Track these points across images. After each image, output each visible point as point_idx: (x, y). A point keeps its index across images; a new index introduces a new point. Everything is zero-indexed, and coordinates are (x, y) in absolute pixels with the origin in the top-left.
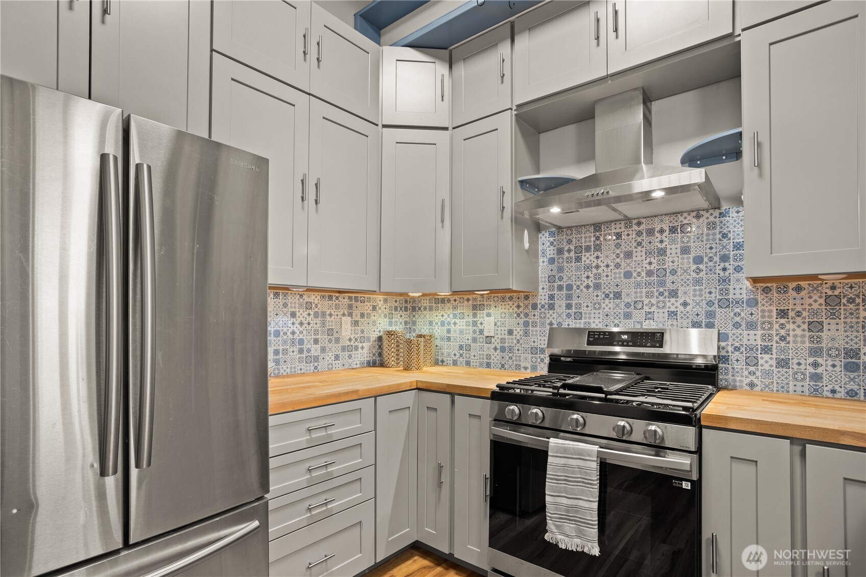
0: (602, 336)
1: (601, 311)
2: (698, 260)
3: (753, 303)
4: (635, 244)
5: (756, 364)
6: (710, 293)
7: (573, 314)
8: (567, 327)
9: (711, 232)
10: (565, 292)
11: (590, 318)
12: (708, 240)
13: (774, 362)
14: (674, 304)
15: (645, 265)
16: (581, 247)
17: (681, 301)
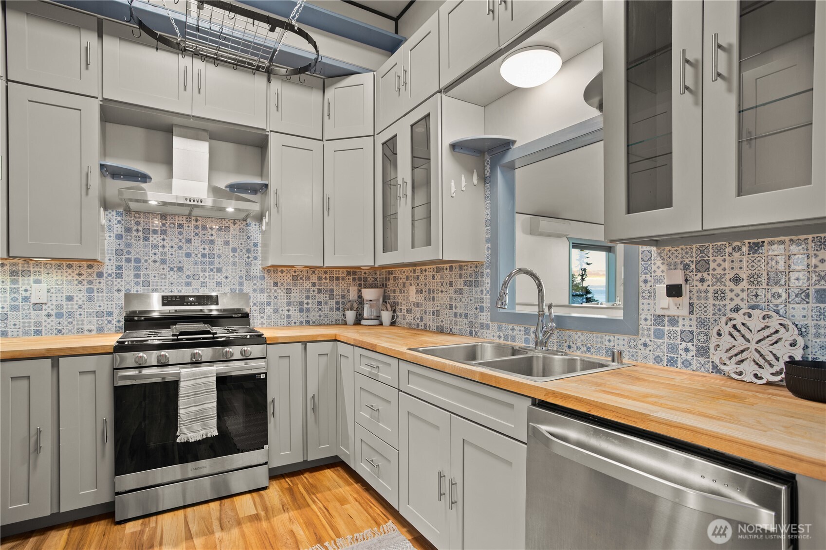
0: (174, 299)
1: (166, 280)
2: (234, 250)
3: (263, 278)
4: (194, 234)
5: (264, 312)
6: (241, 271)
7: (141, 283)
8: (135, 292)
9: (241, 234)
10: (133, 264)
11: (157, 286)
12: (240, 239)
13: (272, 311)
14: (219, 277)
15: (200, 250)
16: (149, 229)
17: (224, 275)
